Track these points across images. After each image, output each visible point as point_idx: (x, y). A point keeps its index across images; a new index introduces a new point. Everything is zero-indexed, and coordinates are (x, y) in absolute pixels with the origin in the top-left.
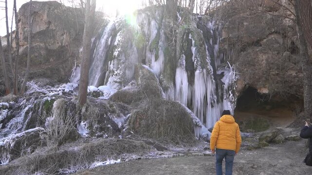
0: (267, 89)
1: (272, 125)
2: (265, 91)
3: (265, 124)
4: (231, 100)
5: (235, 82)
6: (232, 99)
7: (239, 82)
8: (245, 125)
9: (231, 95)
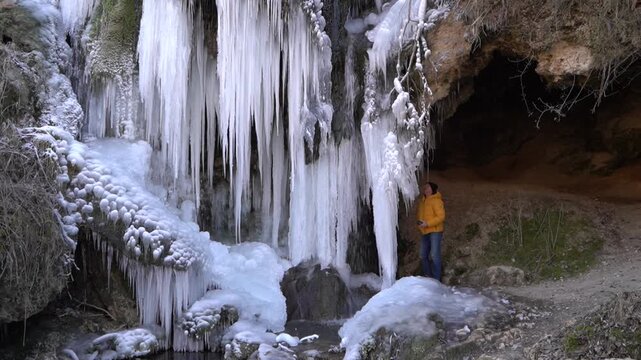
0: (583, 50)
1: (618, 243)
2: (574, 61)
3: (582, 234)
4: (402, 121)
5: (424, 33)
6: (408, 116)
7: (444, 34)
8: (485, 239)
9: (403, 96)
